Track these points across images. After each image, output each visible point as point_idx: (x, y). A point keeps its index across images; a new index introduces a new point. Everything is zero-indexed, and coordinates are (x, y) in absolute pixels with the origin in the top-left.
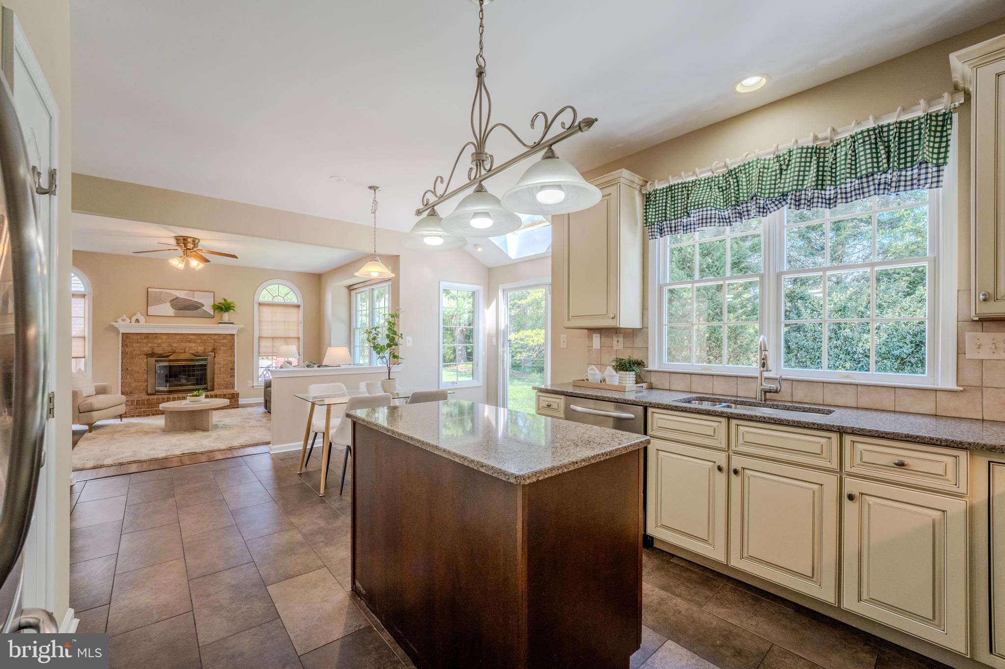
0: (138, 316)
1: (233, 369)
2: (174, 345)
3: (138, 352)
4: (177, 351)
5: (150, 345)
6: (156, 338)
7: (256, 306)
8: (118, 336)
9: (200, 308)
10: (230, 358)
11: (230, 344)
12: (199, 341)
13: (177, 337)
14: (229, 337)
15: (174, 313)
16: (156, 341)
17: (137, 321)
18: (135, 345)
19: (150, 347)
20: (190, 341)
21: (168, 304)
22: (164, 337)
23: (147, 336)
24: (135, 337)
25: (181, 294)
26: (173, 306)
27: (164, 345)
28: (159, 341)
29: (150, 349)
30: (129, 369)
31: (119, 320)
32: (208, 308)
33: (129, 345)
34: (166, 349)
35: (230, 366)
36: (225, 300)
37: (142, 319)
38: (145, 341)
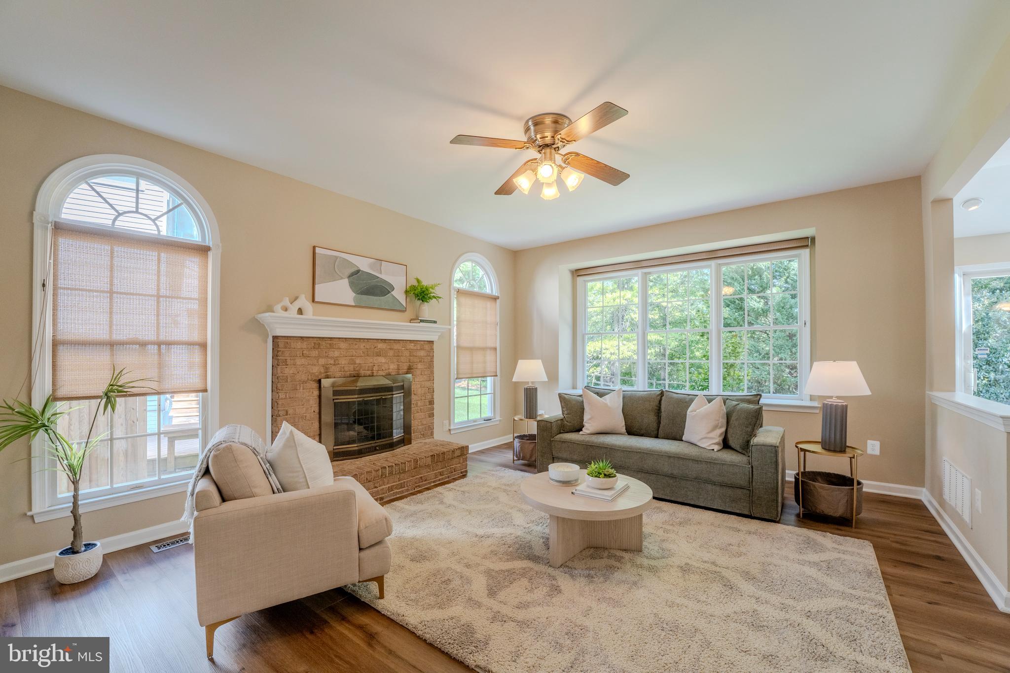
0: (304, 302)
1: (431, 402)
2: (358, 361)
3: (304, 377)
4: (362, 372)
5: (322, 361)
6: (331, 346)
7: (454, 295)
8: (266, 342)
9: (389, 292)
10: (428, 384)
11: (429, 358)
12: (391, 353)
13: (362, 345)
14: (427, 347)
15: (355, 299)
16: (331, 354)
17: (300, 311)
18: (299, 361)
19: (323, 366)
20: (378, 355)
21: (345, 282)
22: (343, 345)
23: (318, 342)
24: (299, 345)
25: (364, 265)
26: (352, 285)
27: (343, 361)
28: (336, 353)
29: (322, 370)
30: (290, 411)
31: (278, 308)
32: (398, 294)
33: (289, 362)
34: (346, 369)
35: (429, 396)
36: (418, 281)
37: (308, 307)
38: (315, 353)
